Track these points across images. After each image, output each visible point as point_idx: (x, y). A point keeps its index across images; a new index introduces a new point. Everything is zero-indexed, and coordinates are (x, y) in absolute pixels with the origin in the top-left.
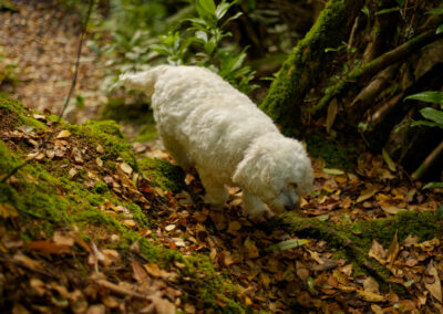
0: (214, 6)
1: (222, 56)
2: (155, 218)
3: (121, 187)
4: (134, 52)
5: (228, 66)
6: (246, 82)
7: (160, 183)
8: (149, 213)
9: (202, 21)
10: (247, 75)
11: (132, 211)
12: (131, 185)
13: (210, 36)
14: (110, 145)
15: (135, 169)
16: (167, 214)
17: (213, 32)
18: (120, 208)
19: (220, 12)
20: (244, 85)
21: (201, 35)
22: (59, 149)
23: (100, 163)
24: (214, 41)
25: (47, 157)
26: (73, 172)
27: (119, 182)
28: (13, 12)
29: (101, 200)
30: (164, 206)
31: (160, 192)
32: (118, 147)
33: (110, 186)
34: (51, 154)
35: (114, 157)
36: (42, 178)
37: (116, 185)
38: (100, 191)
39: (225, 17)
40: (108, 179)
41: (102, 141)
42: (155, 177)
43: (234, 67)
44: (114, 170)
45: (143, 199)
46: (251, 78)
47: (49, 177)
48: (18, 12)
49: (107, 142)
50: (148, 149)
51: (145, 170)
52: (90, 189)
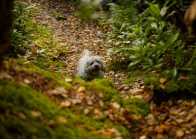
0: (159, 10)
1: (165, 36)
2: (134, 132)
3: (114, 117)
4: (122, 34)
5: (170, 41)
6: (180, 50)
7: (135, 111)
8: (130, 130)
9: (153, 18)
10: (181, 45)
11: (120, 131)
12: (119, 115)
13: (158, 26)
14: (107, 93)
15: (122, 105)
16: (140, 130)
17: (160, 23)
18: (113, 130)
19: (163, 12)
20: (179, 51)
21: (154, 25)
22: (79, 98)
23: (102, 103)
24: (160, 28)
25: (72, 103)
26: (86, 111)
27: (113, 114)
28: (64, 19)
29: (102, 126)
30: (139, 125)
31: (136, 117)
32: (111, 93)
33: (108, 117)
34: (74, 101)
35: (109, 99)
36: (69, 118)
37: (111, 116)
38: (102, 120)
39: (166, 15)
40: (107, 113)
41: (103, 91)
42: (133, 108)
43: (173, 41)
44: (110, 107)
45: (127, 122)
46: (183, 46)
47: (73, 116)
48: (66, 19)
49: (105, 91)
50: (131, 87)
51: (127, 104)
52: (96, 120)
